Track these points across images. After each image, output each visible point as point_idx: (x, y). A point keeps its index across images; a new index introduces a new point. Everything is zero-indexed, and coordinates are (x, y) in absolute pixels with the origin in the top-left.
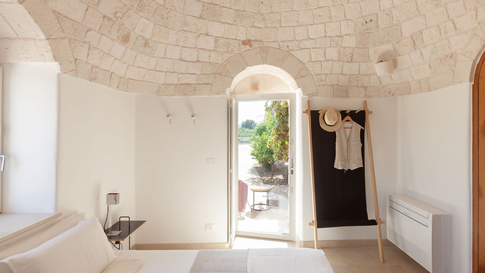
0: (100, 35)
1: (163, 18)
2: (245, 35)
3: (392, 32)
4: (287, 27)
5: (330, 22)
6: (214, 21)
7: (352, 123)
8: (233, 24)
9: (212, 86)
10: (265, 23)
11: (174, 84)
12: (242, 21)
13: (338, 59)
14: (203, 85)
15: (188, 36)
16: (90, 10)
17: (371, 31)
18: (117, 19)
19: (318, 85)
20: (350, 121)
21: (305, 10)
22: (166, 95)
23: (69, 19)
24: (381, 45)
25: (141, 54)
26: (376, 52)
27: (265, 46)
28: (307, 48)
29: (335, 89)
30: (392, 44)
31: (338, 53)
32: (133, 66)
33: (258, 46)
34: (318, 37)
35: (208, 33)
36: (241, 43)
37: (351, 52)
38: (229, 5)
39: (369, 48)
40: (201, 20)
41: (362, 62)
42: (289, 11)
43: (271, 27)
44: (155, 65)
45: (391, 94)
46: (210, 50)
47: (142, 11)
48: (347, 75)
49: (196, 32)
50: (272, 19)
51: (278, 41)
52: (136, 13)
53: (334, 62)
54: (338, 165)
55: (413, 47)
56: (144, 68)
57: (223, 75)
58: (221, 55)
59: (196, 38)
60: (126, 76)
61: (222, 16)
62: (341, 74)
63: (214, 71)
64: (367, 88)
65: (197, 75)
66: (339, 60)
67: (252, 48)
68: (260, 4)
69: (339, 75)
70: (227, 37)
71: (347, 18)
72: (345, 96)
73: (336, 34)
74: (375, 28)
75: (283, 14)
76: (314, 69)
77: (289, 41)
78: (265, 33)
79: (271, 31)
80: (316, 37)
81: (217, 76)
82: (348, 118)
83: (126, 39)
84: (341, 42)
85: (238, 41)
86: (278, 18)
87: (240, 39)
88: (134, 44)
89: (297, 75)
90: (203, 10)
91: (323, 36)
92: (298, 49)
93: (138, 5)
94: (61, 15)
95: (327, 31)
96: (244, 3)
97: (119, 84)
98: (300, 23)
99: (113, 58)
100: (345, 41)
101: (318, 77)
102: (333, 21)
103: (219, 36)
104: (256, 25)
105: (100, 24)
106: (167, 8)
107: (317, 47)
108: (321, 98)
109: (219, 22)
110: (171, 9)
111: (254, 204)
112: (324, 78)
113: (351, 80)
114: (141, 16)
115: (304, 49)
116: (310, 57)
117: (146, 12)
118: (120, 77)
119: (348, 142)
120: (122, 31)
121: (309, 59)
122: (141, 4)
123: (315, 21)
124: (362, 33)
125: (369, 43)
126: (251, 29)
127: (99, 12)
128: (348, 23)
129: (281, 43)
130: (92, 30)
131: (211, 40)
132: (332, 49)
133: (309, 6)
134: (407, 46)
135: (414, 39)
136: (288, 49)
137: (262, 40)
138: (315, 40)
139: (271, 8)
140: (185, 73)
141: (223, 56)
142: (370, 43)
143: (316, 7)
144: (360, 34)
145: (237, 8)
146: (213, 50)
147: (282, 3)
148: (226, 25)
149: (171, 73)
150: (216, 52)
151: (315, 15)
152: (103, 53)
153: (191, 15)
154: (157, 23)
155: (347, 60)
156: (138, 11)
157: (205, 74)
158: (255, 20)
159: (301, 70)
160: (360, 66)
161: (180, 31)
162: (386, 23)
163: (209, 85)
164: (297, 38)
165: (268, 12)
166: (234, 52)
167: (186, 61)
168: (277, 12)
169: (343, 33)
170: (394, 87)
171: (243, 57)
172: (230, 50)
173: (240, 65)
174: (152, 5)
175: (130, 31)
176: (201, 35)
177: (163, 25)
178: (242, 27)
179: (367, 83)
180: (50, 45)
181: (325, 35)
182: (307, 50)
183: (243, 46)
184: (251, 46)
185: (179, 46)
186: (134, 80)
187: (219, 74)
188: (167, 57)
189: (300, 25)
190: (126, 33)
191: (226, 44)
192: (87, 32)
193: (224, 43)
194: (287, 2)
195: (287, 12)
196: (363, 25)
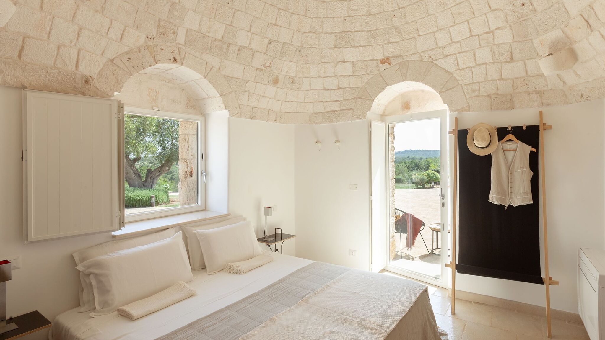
0: (255, 84)
1: (303, 57)
2: (382, 53)
3: (554, 14)
4: (425, 34)
5: (473, 18)
6: (348, 47)
7: (517, 143)
8: (368, 45)
9: (353, 111)
10: (401, 36)
11: (321, 112)
12: (376, 40)
13: (493, 60)
14: (345, 111)
15: (327, 67)
16: (247, 68)
17: (528, 17)
18: (266, 68)
19: (469, 98)
20: (513, 141)
21: (442, 11)
22: (316, 123)
23: (234, 78)
24: (546, 33)
25: (290, 91)
26: (542, 43)
27: (405, 61)
28: (453, 55)
29: (493, 99)
30: (560, 29)
31: (491, 54)
32: (286, 101)
33: (397, 62)
34: (463, 39)
35: (345, 60)
36: (379, 62)
37: (509, 50)
38: (361, 28)
39: (532, 40)
40: (336, 49)
41: (527, 59)
42: (425, 17)
43: (408, 39)
44: (304, 98)
45: (585, 97)
46: (349, 76)
47: (284, 56)
48: (508, 79)
49: (333, 61)
50: (407, 30)
51: (419, 53)
52: (280, 59)
53: (487, 66)
54: (494, 198)
55: (588, 28)
56: (295, 102)
57: (363, 99)
58: (360, 79)
59: (334, 67)
60: (282, 110)
61: (355, 41)
62: (499, 80)
63: (355, 96)
64: (543, 93)
65: (340, 101)
66: (495, 62)
67: (392, 65)
68: (393, 17)
69: (498, 81)
70: (364, 60)
71: (492, 8)
72: (509, 107)
73: (484, 30)
74: (531, 12)
75: (418, 21)
76: (463, 78)
77: (431, 50)
78: (402, 46)
79: (409, 43)
80: (461, 39)
81: (358, 100)
82: (511, 136)
83: (276, 81)
84: (492, 39)
85: (375, 61)
86: (414, 28)
87: (378, 59)
88: (283, 83)
89: (442, 88)
90: (336, 40)
91: (468, 36)
92: (442, 57)
93: (281, 53)
94: (229, 77)
95: (472, 29)
96: (375, 21)
97: (276, 118)
98: (440, 27)
99: (268, 98)
100: (497, 37)
101: (469, 87)
102: (477, 16)
103: (355, 60)
104: (392, 40)
105: (255, 76)
106: (305, 48)
107: (463, 50)
108: (473, 113)
109: (353, 47)
110: (308, 47)
111: (434, 248)
112: (477, 88)
113: (515, 85)
114: (284, 60)
115: (449, 55)
116: (457, 64)
117: (288, 56)
118: (277, 112)
119: (509, 169)
120: (271, 76)
121: (457, 66)
122: (282, 51)
123: (456, 21)
124: (517, 23)
125: (530, 33)
126: (387, 45)
127: (252, 67)
128: (495, 14)
129: (422, 54)
130: (249, 81)
131: (349, 66)
132: (483, 50)
133: (445, 6)
134: (580, 28)
135: (585, 18)
136: (431, 59)
137: (401, 55)
138: (460, 42)
139: (405, 18)
140: (329, 102)
141: (362, 79)
142: (532, 33)
143: (453, 5)
144: (514, 24)
145: (369, 28)
146: (351, 75)
147: (415, 10)
148: (360, 48)
149: (317, 103)
150: (355, 76)
151: (455, 14)
152: (259, 96)
153: (326, 48)
154: (298, 62)
155: (505, 60)
156: (281, 58)
157: (347, 100)
158: (390, 35)
159: (447, 82)
160: (525, 64)
161: (320, 64)
162: (542, 3)
163: (351, 110)
164: (440, 45)
165: (402, 24)
166: (374, 73)
167: (329, 90)
168: (412, 21)
169: (493, 28)
170: (586, 88)
171: (382, 77)
172: (368, 71)
173: (380, 85)
174: (291, 49)
175: (278, 74)
176: (338, 63)
177: (304, 62)
178: (378, 46)
179: (542, 86)
180: (222, 99)
181: (471, 34)
182: (452, 57)
183: (381, 65)
184: (390, 64)
185: (321, 77)
186: (289, 112)
187: (360, 98)
188: (312, 88)
189: (440, 29)
190: (275, 77)
191: (363, 66)
192: (246, 84)
193: (361, 66)
194: (420, 8)
195: (423, 19)
196: (515, 12)
